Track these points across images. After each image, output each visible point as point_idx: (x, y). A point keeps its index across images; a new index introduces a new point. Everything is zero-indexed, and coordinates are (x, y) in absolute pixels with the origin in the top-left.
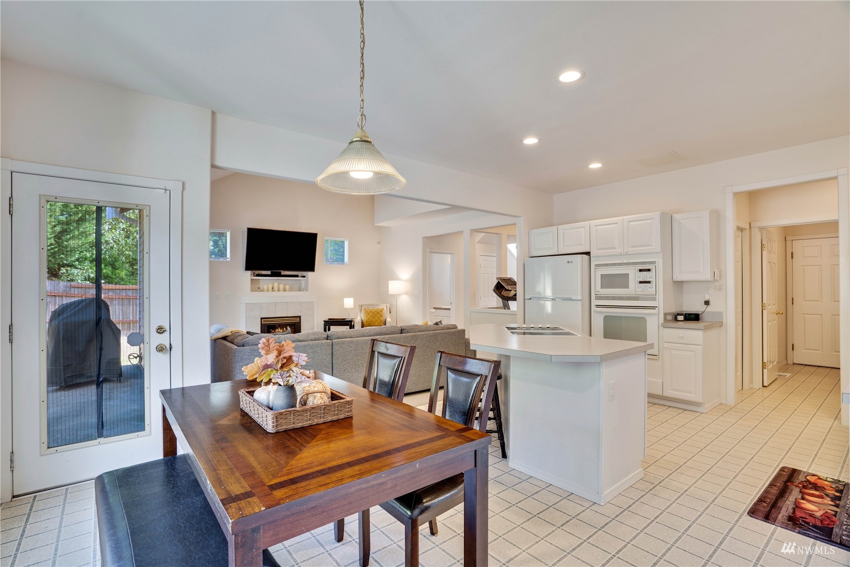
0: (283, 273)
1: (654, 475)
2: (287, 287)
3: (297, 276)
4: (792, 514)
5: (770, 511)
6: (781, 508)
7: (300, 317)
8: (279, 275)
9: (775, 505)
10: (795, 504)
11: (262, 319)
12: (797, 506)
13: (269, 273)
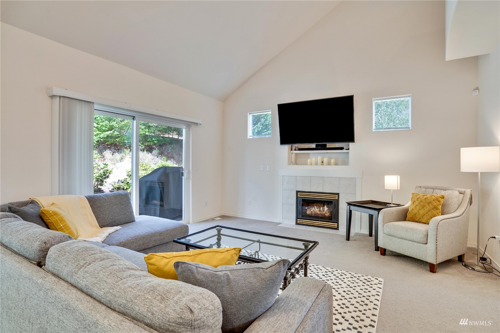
0: (329, 145)
2: (333, 161)
3: (342, 148)
7: (338, 194)
8: (324, 148)
11: (297, 192)
13: (313, 146)
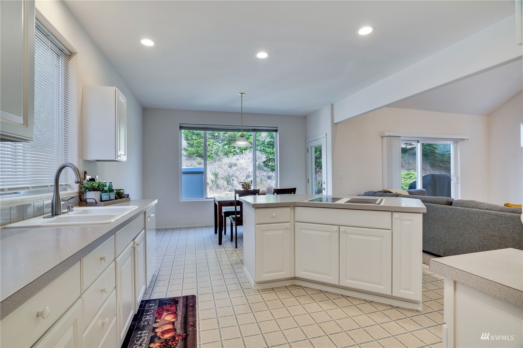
1: (250, 294)
4: (177, 306)
5: (187, 302)
6: (183, 307)
9: (186, 306)
10: (177, 314)
12: (175, 313)
